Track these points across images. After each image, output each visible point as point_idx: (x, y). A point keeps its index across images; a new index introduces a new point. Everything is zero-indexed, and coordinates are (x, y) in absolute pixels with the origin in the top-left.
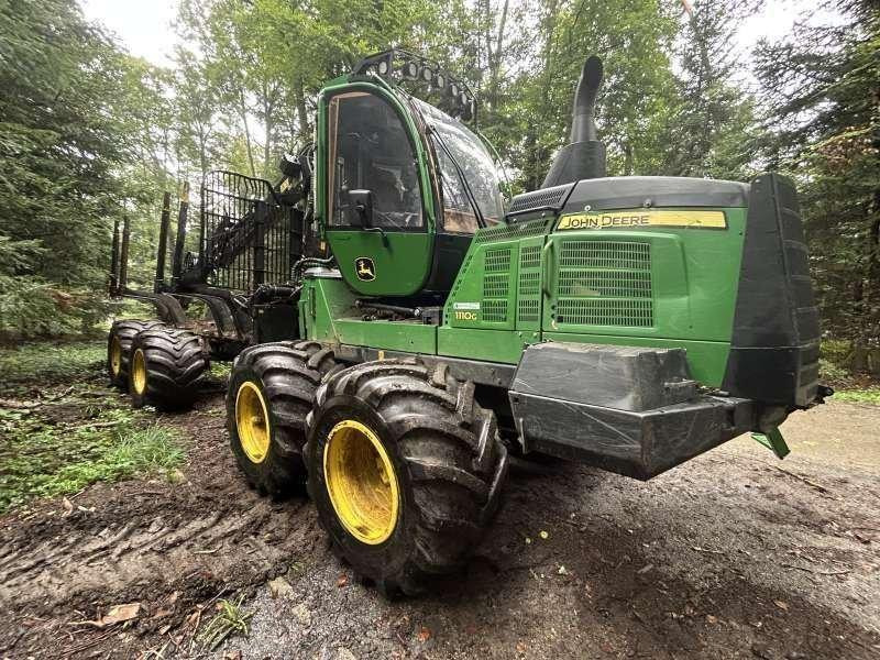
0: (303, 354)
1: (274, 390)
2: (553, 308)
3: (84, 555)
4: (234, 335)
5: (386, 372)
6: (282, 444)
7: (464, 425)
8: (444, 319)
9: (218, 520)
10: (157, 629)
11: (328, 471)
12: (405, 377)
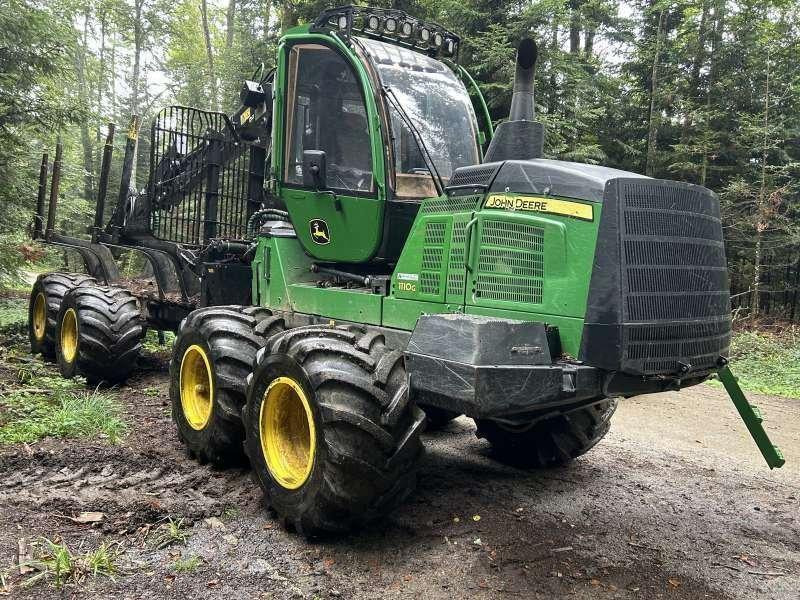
0: (251, 319)
1: (219, 352)
2: (474, 282)
3: (51, 483)
4: (177, 298)
5: (317, 334)
6: (224, 406)
7: (378, 384)
8: (392, 289)
9: (161, 476)
10: (117, 531)
11: (263, 427)
12: (332, 340)
